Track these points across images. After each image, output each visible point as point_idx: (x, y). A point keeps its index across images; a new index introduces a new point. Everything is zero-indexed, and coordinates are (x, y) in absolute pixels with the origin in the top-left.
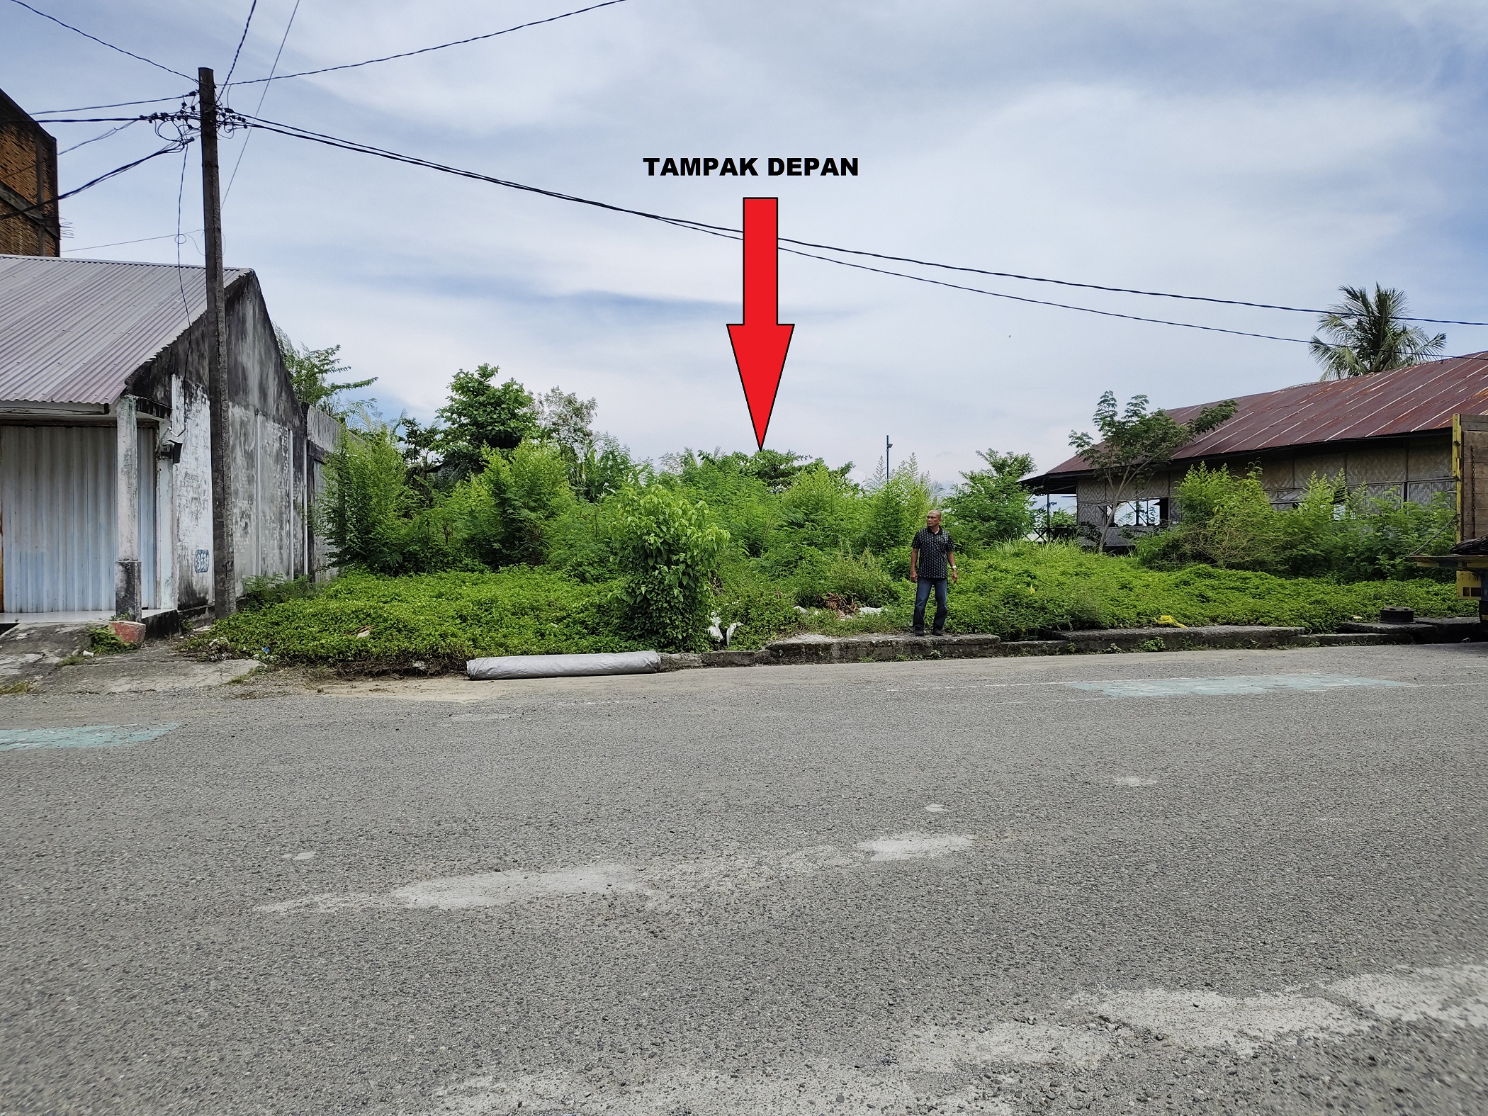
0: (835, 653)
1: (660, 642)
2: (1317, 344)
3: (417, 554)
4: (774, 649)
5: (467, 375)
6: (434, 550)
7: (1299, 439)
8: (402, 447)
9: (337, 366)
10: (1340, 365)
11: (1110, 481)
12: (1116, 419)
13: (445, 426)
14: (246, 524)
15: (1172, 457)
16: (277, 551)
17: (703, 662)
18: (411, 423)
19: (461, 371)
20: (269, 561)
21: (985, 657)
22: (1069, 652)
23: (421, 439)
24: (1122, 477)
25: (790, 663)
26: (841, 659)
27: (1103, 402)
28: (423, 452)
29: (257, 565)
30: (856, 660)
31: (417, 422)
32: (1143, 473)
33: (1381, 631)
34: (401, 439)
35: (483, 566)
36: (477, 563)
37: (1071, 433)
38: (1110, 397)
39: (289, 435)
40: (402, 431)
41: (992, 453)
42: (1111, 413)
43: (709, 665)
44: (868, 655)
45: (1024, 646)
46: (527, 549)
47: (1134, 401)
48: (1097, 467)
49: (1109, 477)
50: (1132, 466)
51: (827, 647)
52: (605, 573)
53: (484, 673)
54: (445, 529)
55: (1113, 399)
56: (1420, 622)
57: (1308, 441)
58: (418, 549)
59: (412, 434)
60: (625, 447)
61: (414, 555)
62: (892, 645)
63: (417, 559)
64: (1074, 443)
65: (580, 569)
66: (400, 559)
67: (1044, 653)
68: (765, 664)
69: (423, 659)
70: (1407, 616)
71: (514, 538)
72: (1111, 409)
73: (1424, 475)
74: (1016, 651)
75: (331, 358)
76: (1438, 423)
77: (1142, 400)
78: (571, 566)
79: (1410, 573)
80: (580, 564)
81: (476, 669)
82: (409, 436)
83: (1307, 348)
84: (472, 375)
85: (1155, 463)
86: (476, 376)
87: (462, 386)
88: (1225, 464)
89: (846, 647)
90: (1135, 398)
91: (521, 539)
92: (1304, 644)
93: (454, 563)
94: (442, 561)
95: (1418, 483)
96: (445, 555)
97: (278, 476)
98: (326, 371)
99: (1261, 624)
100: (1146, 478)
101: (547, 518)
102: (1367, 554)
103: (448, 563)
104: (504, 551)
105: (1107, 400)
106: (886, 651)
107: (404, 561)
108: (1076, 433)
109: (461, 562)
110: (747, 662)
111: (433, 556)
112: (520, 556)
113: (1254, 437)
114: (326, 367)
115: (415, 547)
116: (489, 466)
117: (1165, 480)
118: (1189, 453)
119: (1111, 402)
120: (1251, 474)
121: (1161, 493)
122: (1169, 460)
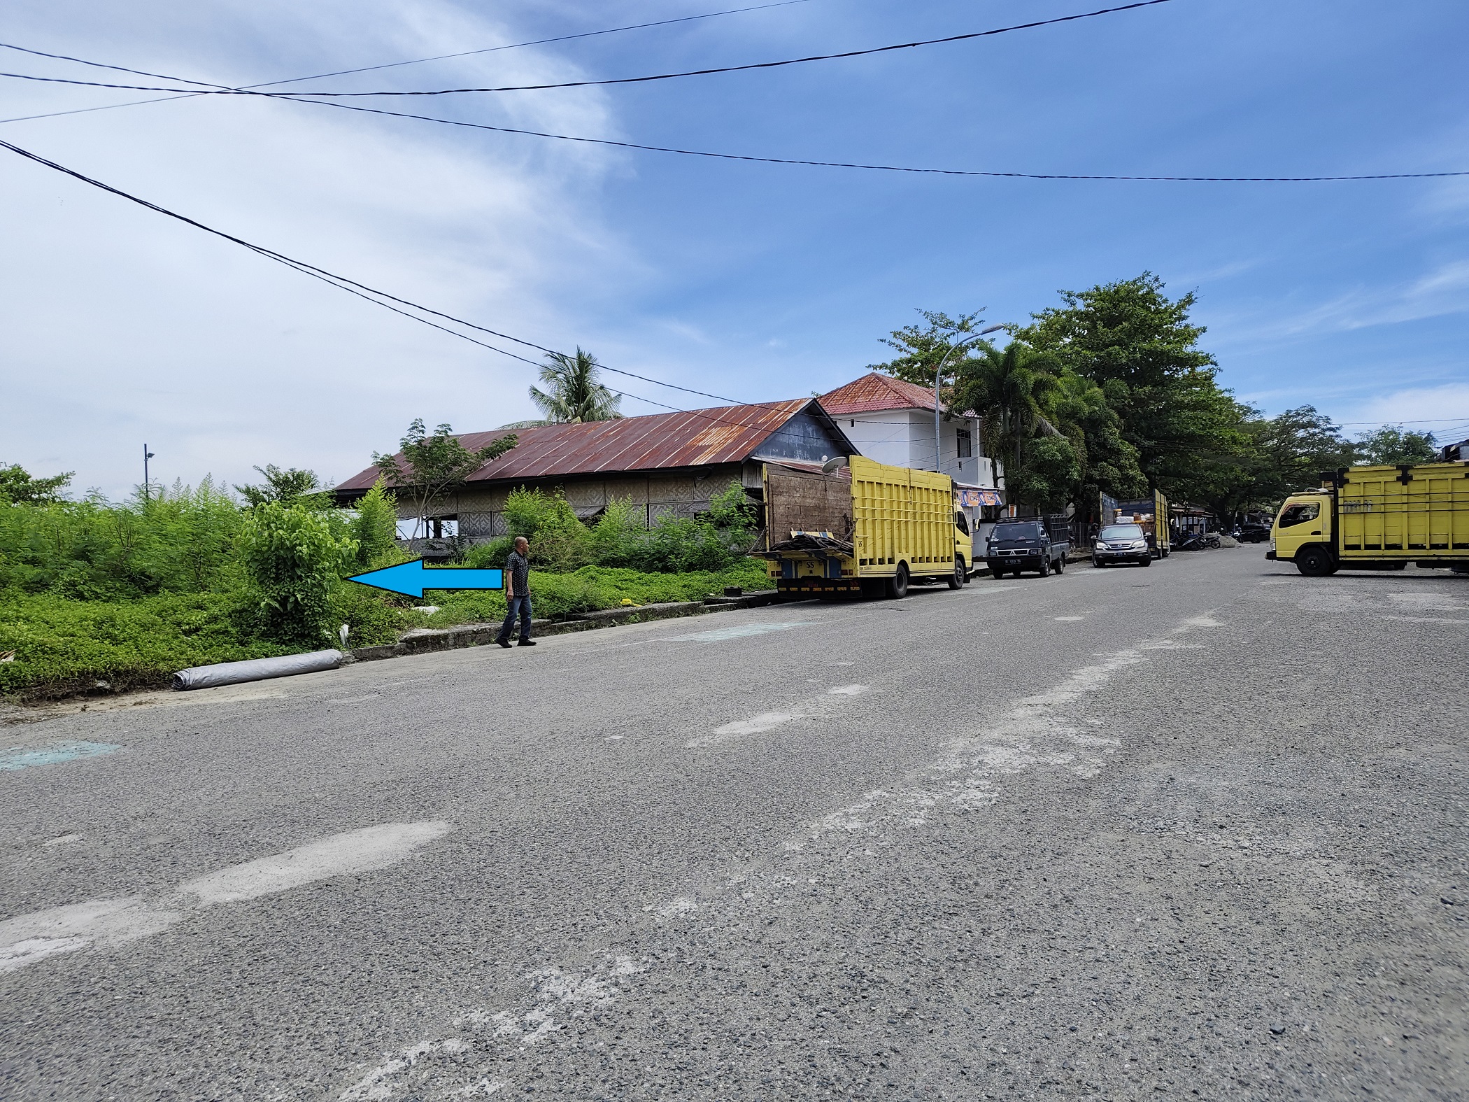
0: (451, 642)
1: (313, 644)
2: (535, 392)
4: (409, 642)
7: (571, 469)
10: (558, 410)
11: (415, 499)
12: (423, 443)
15: (466, 479)
17: (356, 658)
21: (543, 636)
22: (590, 628)
24: (424, 494)
25: (422, 652)
26: (455, 646)
27: (413, 428)
30: (465, 645)
32: (441, 492)
33: (734, 601)
37: (374, 454)
38: (420, 424)
41: (271, 468)
42: (419, 438)
43: (361, 660)
44: (472, 641)
45: (566, 625)
47: (439, 429)
49: (414, 494)
50: (432, 485)
51: (445, 637)
53: (200, 682)
55: (423, 426)
56: (746, 594)
57: (581, 470)
62: (487, 632)
64: (378, 462)
67: (577, 630)
68: (403, 655)
69: (104, 678)
70: (738, 592)
72: (421, 434)
73: (660, 499)
74: (561, 630)
76: (671, 463)
77: (447, 428)
79: (690, 568)
81: (192, 679)
83: (527, 394)
85: (451, 484)
89: (458, 636)
90: (441, 426)
92: (703, 612)
95: (657, 504)
99: (675, 601)
100: (444, 496)
102: (657, 555)
105: (417, 426)
106: (484, 637)
108: (379, 454)
110: (389, 655)
113: (533, 465)
117: (455, 499)
118: (479, 477)
119: (421, 428)
120: (557, 496)
121: (451, 510)
122: (464, 482)
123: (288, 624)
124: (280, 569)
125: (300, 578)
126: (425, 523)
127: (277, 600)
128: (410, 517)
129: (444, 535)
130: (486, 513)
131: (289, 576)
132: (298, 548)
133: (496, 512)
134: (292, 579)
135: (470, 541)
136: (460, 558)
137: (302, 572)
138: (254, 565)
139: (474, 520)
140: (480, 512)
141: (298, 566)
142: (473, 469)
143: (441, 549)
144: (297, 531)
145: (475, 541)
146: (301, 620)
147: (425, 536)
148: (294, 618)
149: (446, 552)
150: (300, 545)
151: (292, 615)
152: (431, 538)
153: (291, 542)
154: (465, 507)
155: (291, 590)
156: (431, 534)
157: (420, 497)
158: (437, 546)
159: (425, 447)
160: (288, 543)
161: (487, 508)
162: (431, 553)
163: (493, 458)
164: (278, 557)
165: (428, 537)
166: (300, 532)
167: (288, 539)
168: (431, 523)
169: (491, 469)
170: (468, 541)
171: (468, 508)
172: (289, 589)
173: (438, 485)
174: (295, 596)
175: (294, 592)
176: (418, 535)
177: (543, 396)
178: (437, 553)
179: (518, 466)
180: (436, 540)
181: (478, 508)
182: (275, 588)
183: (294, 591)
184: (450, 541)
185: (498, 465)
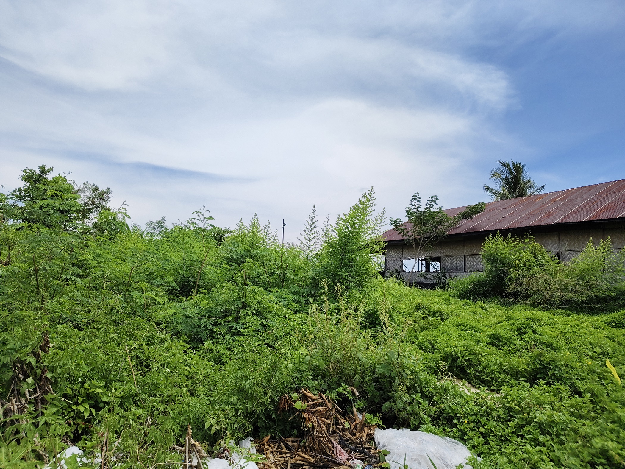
2: (487, 188)
5: (31, 171)
10: (502, 197)
11: (414, 246)
12: (420, 209)
15: (448, 233)
19: (27, 169)
24: (420, 243)
27: (414, 199)
32: (431, 242)
37: (390, 219)
38: (418, 196)
42: (417, 206)
47: (430, 199)
48: (405, 238)
49: (414, 243)
50: (425, 237)
55: (419, 198)
64: (392, 224)
72: (418, 203)
77: (434, 199)
84: (35, 171)
85: (438, 237)
86: (38, 172)
87: (28, 177)
88: (510, 234)
90: (431, 197)
100: (432, 245)
105: (416, 198)
108: (393, 219)
113: (497, 223)
117: (439, 247)
118: (457, 231)
119: (418, 199)
120: (527, 240)
121: (436, 254)
122: (446, 235)
126: (420, 262)
128: (411, 258)
129: (432, 269)
130: (461, 256)
133: (468, 255)
135: (449, 275)
136: (444, 286)
139: (451, 260)
140: (456, 256)
142: (453, 226)
143: (430, 279)
145: (453, 275)
147: (420, 270)
149: (433, 281)
152: (424, 271)
154: (445, 253)
156: (424, 269)
157: (417, 245)
158: (428, 277)
159: (421, 212)
161: (461, 252)
162: (423, 281)
163: (466, 219)
165: (422, 271)
168: (424, 263)
169: (465, 226)
170: (448, 274)
171: (448, 253)
173: (429, 237)
176: (416, 269)
177: (492, 190)
178: (428, 281)
179: (484, 224)
180: (427, 273)
181: (454, 253)
184: (436, 274)
185: (469, 224)
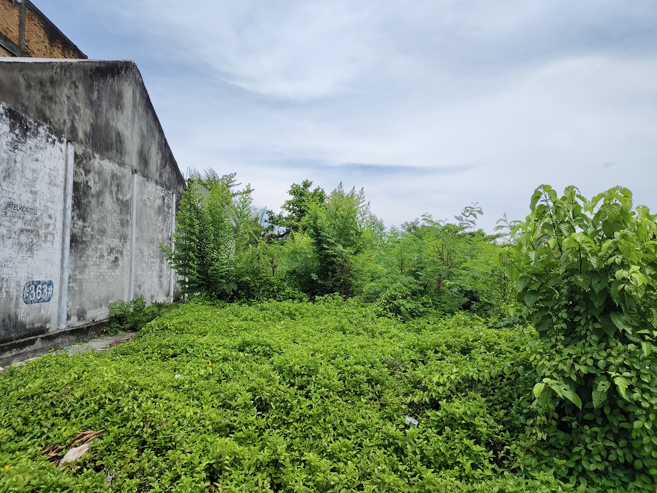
3: (249, 284)
5: (297, 186)
6: (263, 281)
8: (266, 225)
9: (235, 183)
13: (286, 214)
14: (116, 258)
16: (156, 280)
18: (270, 212)
19: (294, 184)
20: (146, 287)
23: (274, 221)
28: (276, 227)
29: (129, 291)
31: (273, 212)
34: (266, 221)
35: (303, 294)
36: (297, 292)
39: (173, 197)
40: (266, 217)
46: (338, 280)
52: (418, 307)
54: (272, 263)
58: (250, 279)
59: (271, 218)
60: (381, 219)
61: (247, 284)
63: (249, 288)
65: (395, 303)
66: (235, 288)
71: (328, 270)
75: (233, 179)
78: (385, 299)
80: (394, 298)
82: (270, 219)
84: (300, 186)
86: (302, 186)
87: (294, 191)
91: (334, 271)
93: (278, 291)
94: (269, 290)
96: (271, 285)
97: (159, 224)
98: (230, 186)
101: (355, 253)
103: (273, 291)
104: (319, 282)
107: (238, 289)
109: (284, 290)
111: (261, 285)
112: (331, 285)
114: (230, 184)
115: (247, 278)
116: (309, 211)
123: (594, 436)
124: (577, 314)
125: (623, 338)
127: (568, 380)
131: (596, 331)
132: (620, 273)
134: (603, 338)
137: (626, 323)
138: (530, 300)
141: (618, 310)
144: (617, 234)
146: (625, 433)
148: (606, 422)
150: (624, 266)
151: (603, 415)
153: (601, 260)
155: (601, 363)
160: (593, 261)
164: (574, 290)
166: (624, 236)
167: (594, 254)
172: (596, 361)
174: (611, 380)
175: (607, 368)
182: (566, 351)
183: (608, 365)
